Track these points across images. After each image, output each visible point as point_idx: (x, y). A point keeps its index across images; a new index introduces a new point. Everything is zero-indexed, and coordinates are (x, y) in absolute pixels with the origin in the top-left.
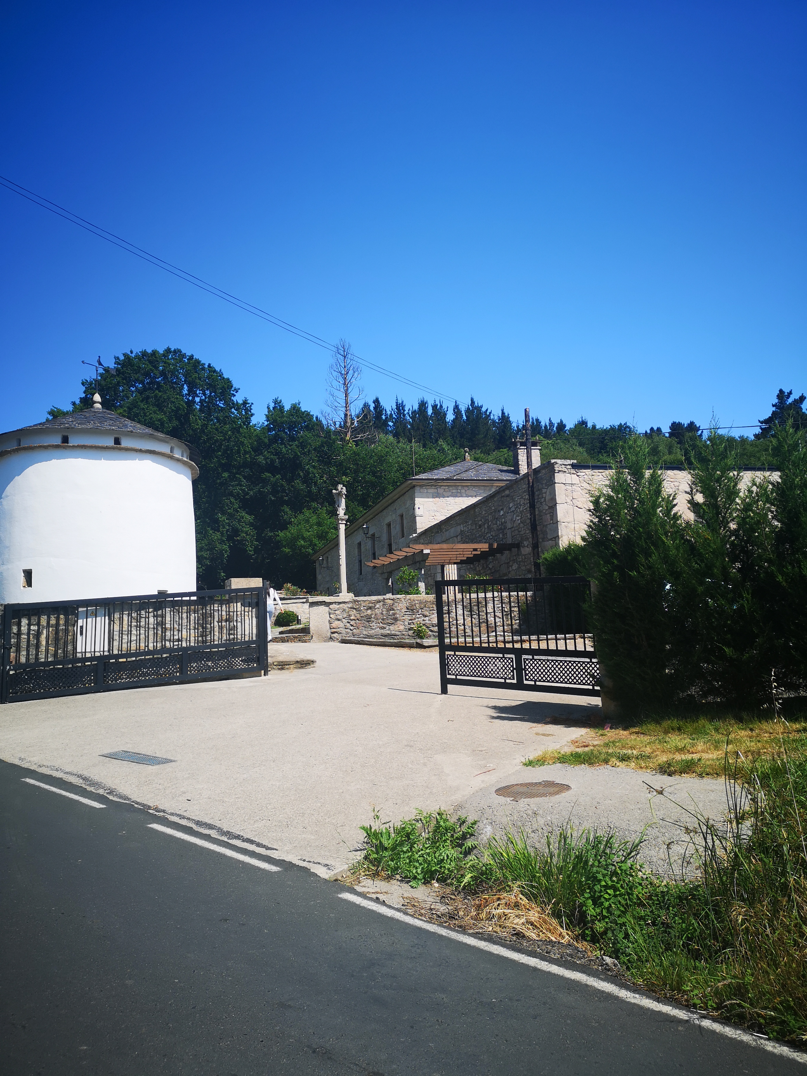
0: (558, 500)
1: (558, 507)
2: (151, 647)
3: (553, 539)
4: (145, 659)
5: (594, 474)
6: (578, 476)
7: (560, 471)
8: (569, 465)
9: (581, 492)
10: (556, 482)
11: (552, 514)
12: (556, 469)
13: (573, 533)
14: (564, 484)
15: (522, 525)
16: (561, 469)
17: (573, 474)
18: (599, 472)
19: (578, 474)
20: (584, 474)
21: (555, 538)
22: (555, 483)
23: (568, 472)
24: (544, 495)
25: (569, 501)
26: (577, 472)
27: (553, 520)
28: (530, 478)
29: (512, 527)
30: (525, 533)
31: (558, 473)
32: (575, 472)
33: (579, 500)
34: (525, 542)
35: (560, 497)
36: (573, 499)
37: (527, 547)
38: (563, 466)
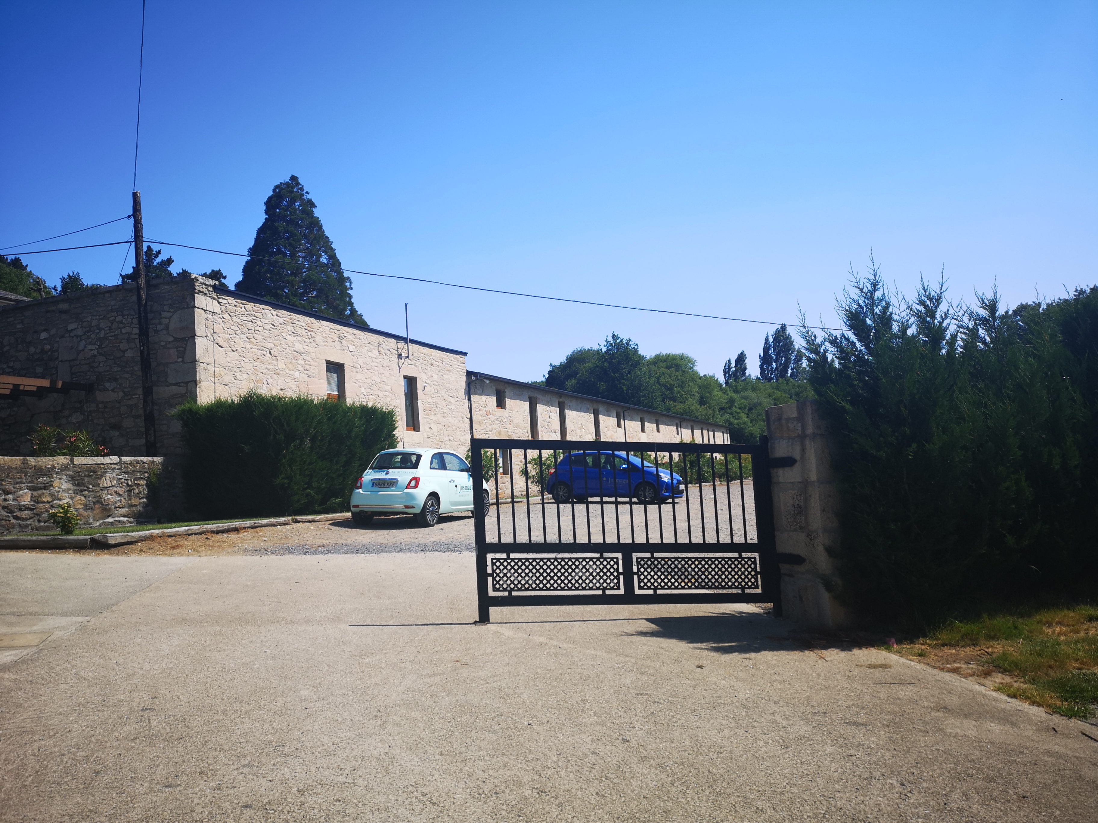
0: (198, 332)
3: (182, 384)
5: (237, 304)
6: (219, 303)
8: (210, 286)
9: (223, 325)
10: (196, 305)
11: (182, 349)
12: (197, 288)
13: (213, 379)
14: (205, 311)
18: (242, 303)
19: (220, 300)
20: (226, 302)
21: (187, 383)
23: (209, 295)
24: (165, 321)
25: (209, 334)
31: (198, 293)
32: (216, 297)
33: (221, 335)
35: (200, 329)
36: (214, 333)
38: (204, 286)
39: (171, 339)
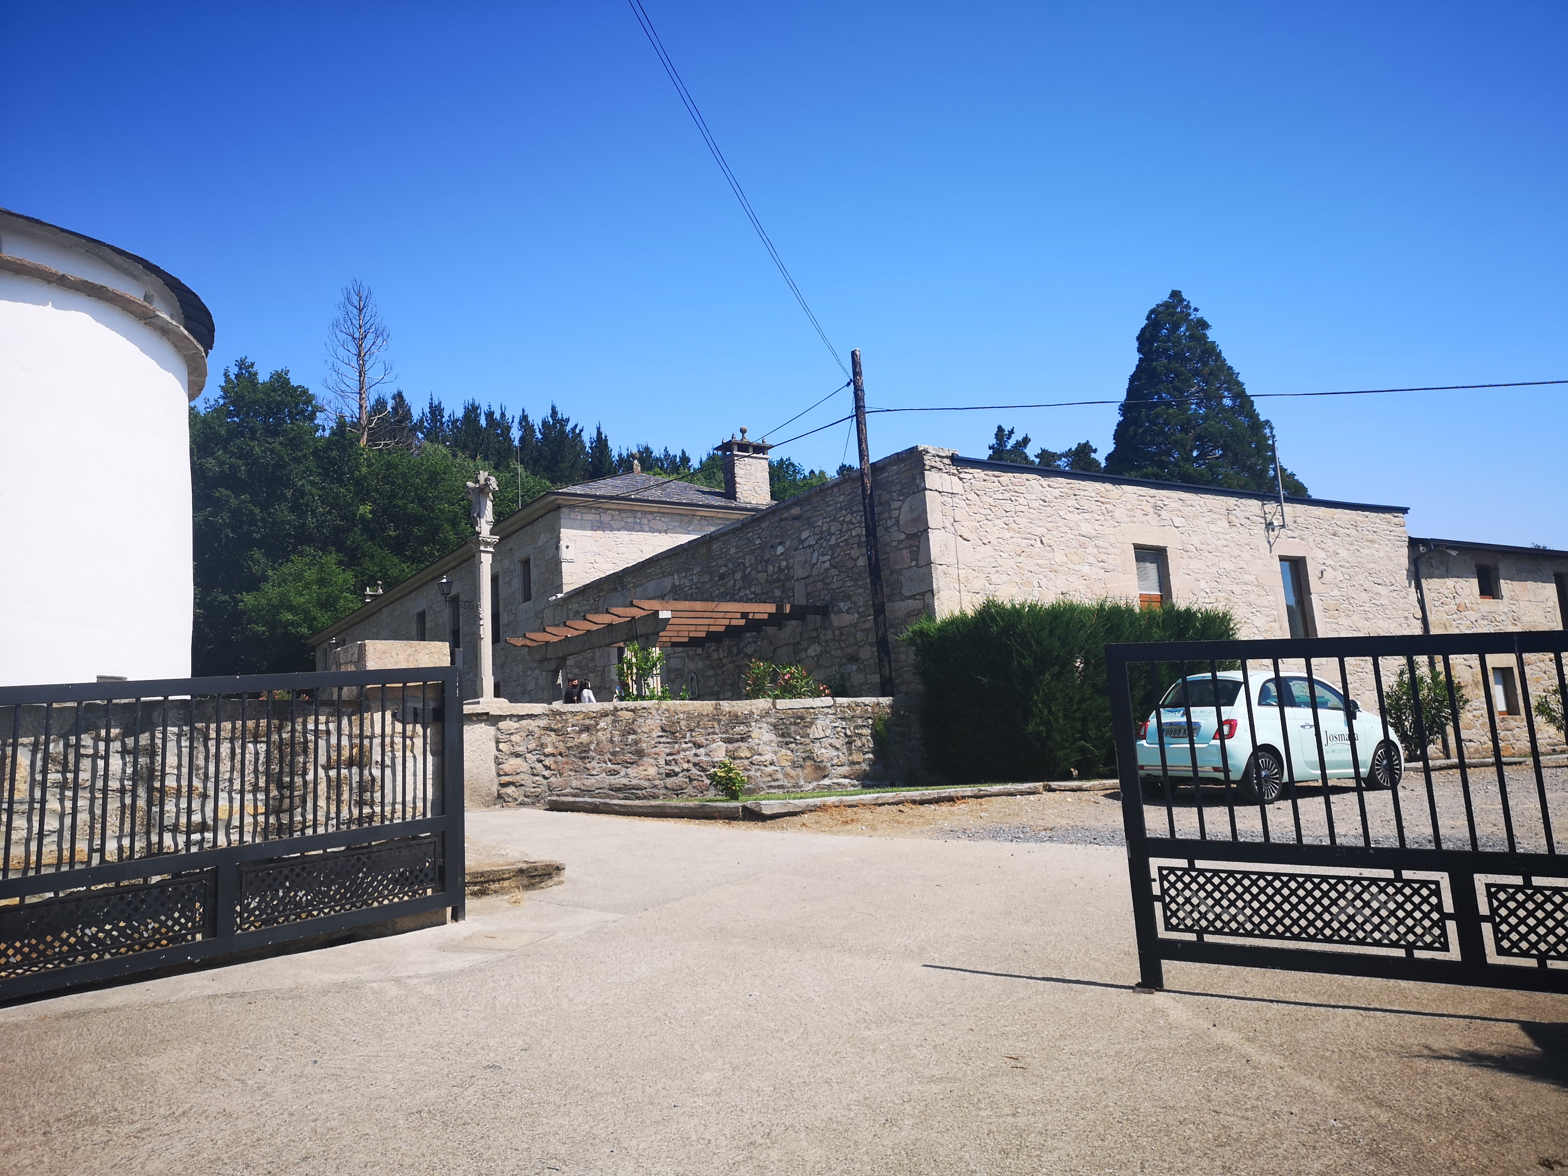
0: (931, 523)
1: (932, 535)
2: (111, 855)
3: (918, 597)
4: (89, 893)
5: (987, 478)
6: (961, 479)
7: (933, 467)
8: (947, 457)
9: (967, 509)
10: (927, 487)
11: (915, 549)
12: (927, 463)
13: (957, 586)
14: (940, 492)
15: (833, 572)
16: (934, 464)
17: (953, 474)
18: (994, 476)
19: (962, 476)
20: (970, 476)
21: (923, 594)
22: (926, 489)
23: (945, 471)
24: (895, 513)
25: (948, 525)
26: (960, 473)
27: (917, 560)
28: (866, 480)
29: (808, 577)
30: (841, 587)
31: (929, 470)
32: (955, 471)
33: (965, 523)
34: (842, 605)
35: (934, 518)
36: (955, 521)
37: (847, 612)
38: (937, 459)
39: (903, 537)
